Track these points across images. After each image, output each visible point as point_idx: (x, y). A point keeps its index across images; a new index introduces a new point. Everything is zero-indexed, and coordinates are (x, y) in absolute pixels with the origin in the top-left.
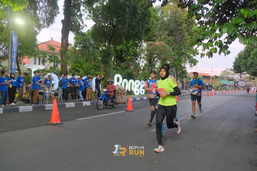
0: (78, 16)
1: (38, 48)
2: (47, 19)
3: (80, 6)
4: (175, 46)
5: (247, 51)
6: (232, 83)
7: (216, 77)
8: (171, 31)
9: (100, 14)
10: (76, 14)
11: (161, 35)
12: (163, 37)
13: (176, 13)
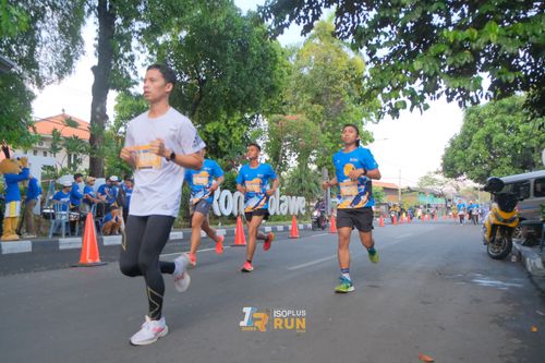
0: (126, 60)
1: (34, 129)
2: (58, 65)
3: (130, 40)
4: (327, 125)
5: (466, 133)
6: (441, 201)
7: (410, 190)
8: (318, 95)
9: (172, 56)
10: (122, 56)
11: (297, 103)
12: (301, 106)
13: (325, 59)
